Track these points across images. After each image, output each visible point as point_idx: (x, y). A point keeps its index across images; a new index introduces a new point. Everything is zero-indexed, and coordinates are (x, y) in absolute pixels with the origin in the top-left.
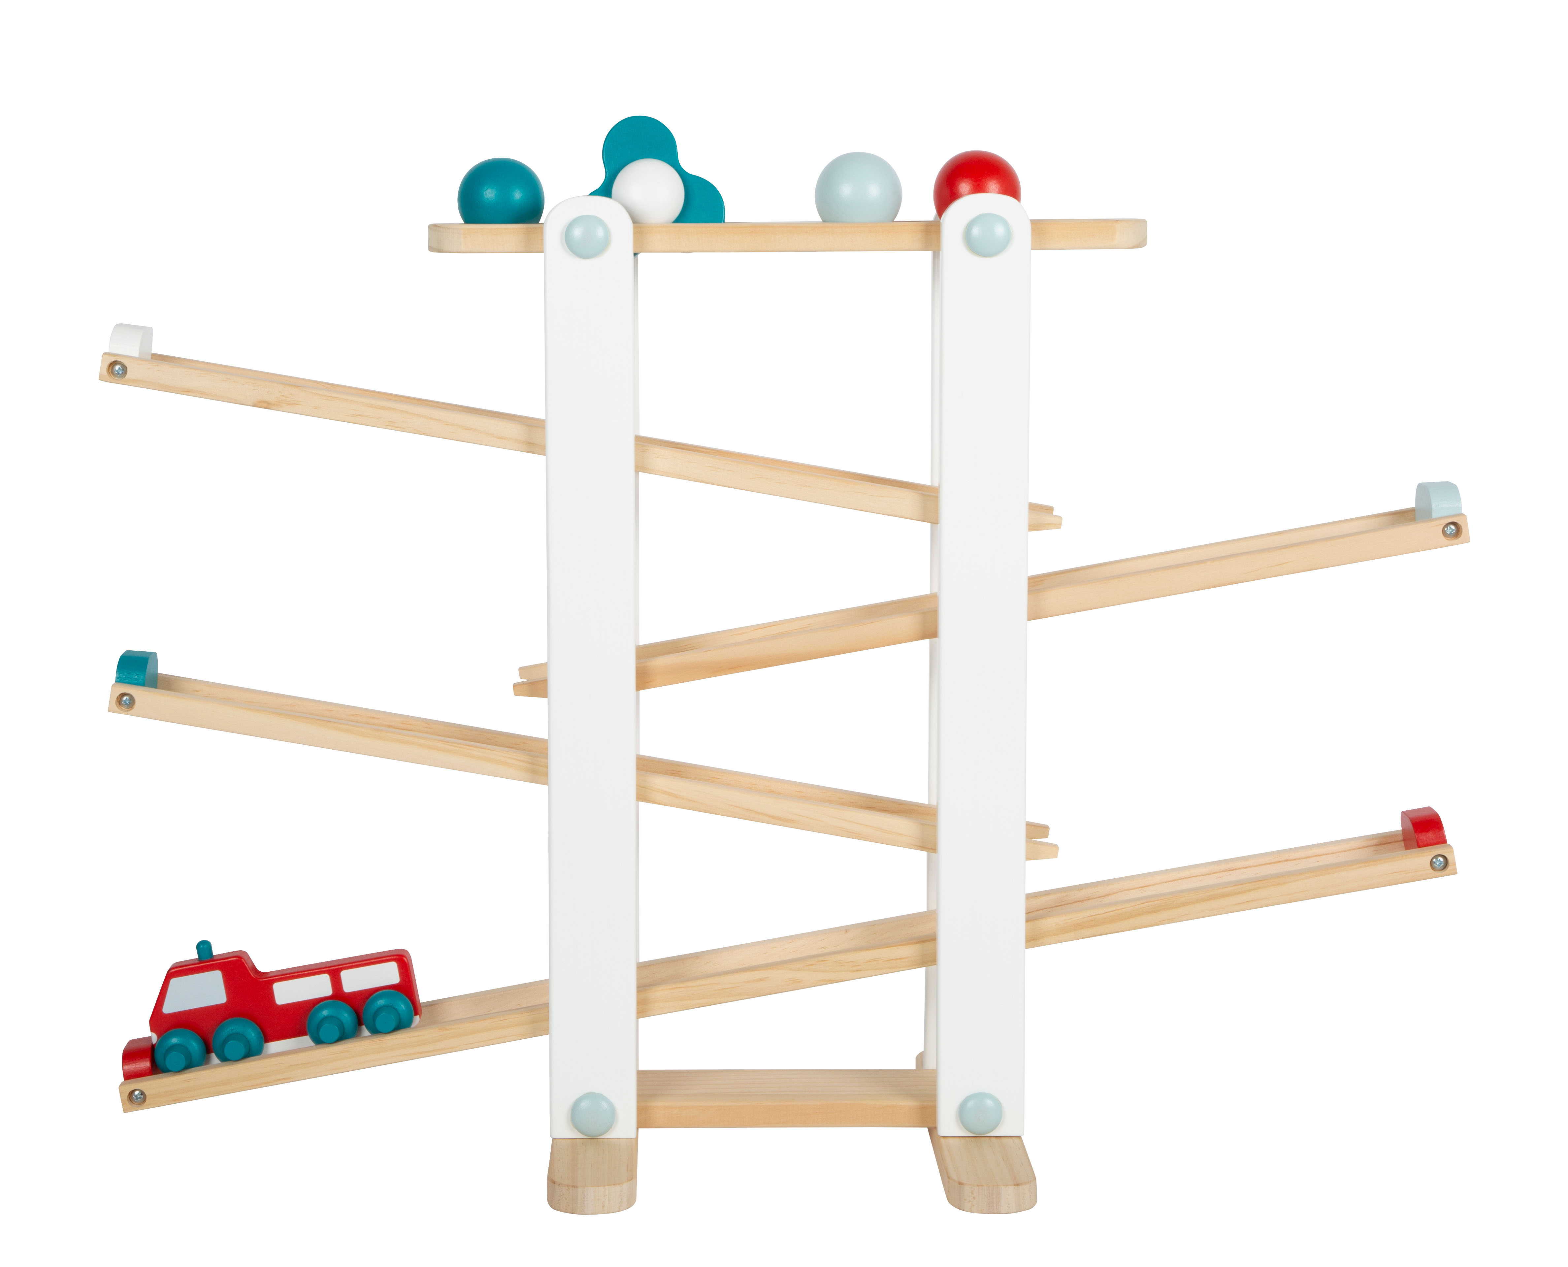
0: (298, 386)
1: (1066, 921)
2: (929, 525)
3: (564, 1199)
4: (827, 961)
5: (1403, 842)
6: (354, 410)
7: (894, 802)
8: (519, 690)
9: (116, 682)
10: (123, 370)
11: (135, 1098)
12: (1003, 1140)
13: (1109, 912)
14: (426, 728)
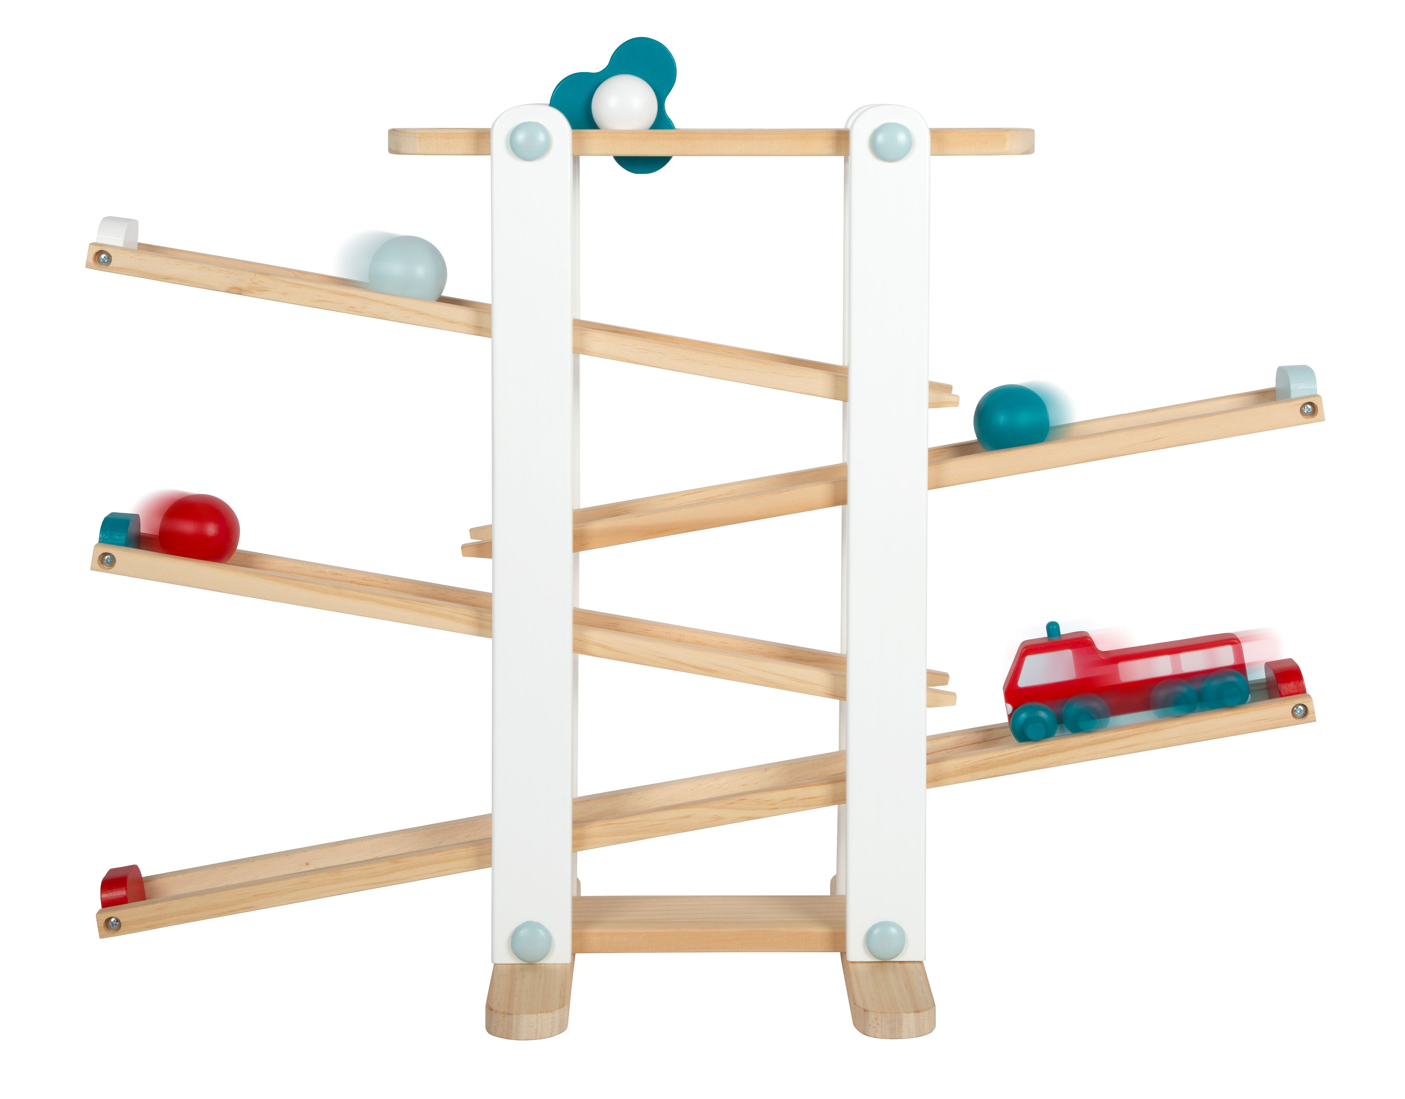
0: (268, 274)
1: (963, 764)
2: (841, 402)
3: (500, 1025)
4: (746, 799)
5: (1267, 690)
6: (318, 296)
7: (809, 652)
8: (468, 550)
9: (99, 542)
10: (108, 259)
11: (111, 925)
12: (906, 965)
13: (1002, 755)
14: (384, 583)
